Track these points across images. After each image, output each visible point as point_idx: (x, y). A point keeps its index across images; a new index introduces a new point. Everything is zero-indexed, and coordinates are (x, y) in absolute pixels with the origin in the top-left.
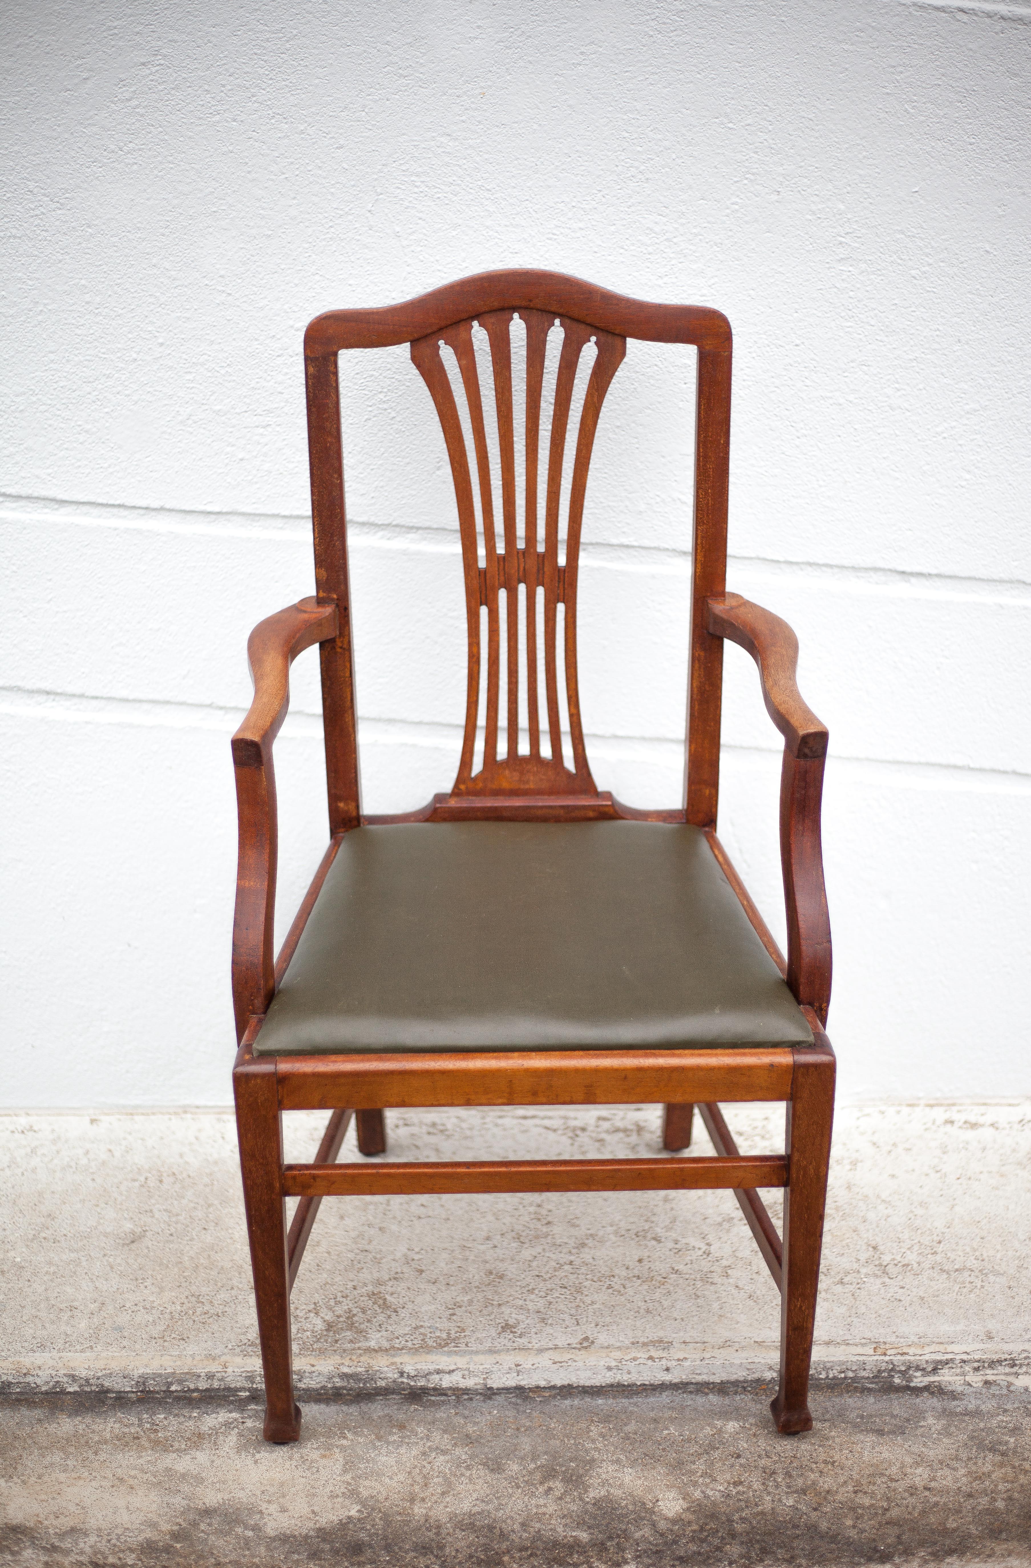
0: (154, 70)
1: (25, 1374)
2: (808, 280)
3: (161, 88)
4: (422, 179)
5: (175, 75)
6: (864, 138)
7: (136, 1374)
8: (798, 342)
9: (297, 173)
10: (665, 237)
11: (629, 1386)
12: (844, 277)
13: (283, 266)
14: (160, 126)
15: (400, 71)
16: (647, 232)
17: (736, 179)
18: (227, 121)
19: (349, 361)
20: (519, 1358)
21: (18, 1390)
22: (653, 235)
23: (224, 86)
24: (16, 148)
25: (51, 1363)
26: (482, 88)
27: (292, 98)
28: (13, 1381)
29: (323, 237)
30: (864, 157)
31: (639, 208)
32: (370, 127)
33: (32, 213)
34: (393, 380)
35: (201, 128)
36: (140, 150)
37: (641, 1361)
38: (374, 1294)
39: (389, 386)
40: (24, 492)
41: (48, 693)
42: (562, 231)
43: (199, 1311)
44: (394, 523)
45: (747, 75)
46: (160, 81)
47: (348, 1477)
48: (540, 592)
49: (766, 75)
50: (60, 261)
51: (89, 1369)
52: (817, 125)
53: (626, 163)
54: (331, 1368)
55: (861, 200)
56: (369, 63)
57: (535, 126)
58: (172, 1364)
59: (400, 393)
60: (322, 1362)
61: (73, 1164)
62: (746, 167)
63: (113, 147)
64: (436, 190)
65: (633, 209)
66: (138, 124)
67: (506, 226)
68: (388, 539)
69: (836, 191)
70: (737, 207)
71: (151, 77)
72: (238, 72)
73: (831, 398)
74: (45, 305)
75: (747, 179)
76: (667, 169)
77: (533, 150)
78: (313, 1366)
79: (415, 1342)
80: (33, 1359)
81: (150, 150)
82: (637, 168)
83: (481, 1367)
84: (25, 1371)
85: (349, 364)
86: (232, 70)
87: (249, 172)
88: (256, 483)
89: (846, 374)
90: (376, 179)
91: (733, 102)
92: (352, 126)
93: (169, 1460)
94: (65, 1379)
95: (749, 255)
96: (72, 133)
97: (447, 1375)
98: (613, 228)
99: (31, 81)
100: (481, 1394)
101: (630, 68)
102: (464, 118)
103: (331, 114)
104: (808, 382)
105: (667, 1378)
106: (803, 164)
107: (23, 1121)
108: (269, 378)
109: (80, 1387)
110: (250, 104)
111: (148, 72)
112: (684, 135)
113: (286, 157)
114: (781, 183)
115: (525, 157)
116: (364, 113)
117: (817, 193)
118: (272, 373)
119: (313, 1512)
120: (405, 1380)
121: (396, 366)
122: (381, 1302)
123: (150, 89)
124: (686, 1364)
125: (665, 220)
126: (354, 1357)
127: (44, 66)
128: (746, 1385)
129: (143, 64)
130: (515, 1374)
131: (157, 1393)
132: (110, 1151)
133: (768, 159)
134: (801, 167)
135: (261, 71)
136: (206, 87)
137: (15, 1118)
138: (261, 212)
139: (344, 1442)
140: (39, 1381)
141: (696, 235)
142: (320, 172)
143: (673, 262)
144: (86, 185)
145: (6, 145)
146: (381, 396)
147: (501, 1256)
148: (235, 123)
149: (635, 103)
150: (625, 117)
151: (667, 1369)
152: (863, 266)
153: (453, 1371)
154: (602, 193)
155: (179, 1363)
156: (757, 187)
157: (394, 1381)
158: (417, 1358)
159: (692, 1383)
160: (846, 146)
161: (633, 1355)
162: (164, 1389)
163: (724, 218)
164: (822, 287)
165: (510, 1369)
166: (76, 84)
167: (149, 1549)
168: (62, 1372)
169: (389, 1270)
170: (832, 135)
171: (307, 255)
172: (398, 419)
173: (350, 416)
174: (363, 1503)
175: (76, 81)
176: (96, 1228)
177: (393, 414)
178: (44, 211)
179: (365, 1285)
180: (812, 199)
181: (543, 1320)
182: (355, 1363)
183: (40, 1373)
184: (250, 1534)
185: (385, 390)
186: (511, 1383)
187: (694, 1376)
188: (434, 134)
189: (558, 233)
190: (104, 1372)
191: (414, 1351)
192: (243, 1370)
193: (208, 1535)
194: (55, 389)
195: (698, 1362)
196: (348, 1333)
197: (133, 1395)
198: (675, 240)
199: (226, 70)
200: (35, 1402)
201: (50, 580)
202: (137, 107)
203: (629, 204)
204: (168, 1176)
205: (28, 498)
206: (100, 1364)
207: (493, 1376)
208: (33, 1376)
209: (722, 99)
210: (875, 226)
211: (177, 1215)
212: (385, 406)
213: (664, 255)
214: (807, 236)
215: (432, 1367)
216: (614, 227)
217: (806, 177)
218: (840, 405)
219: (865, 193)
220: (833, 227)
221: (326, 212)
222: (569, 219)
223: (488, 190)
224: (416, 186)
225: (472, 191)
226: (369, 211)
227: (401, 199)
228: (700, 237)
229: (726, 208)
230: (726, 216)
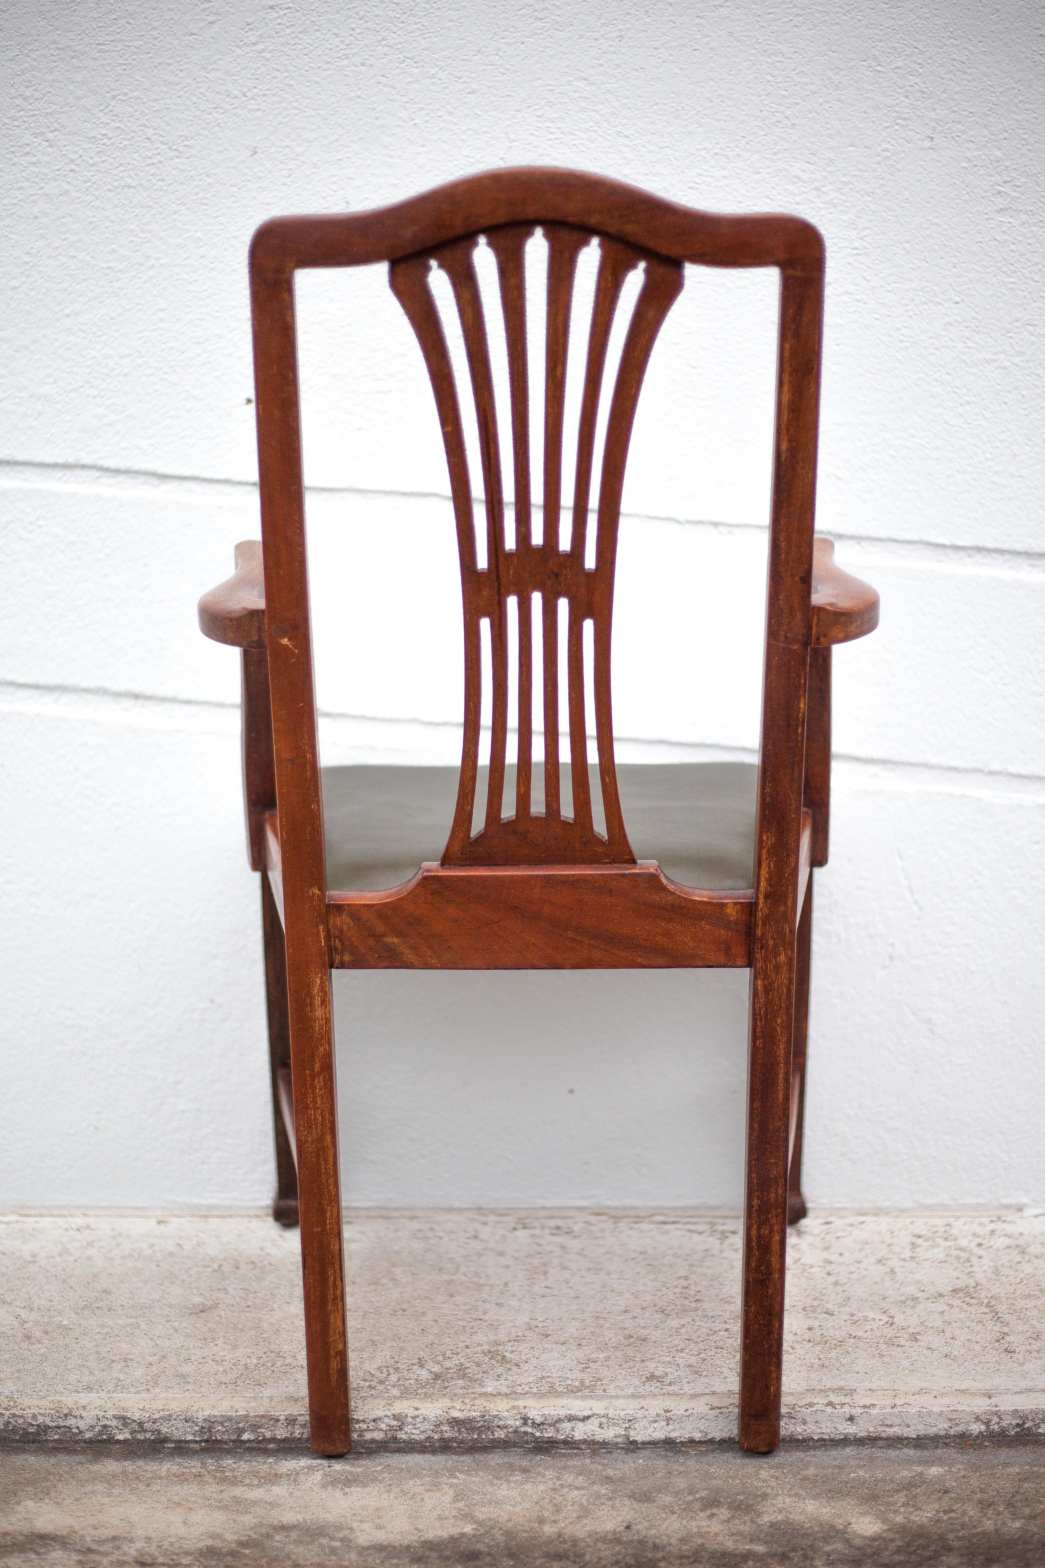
0: (282, 13)
1: (66, 1415)
2: (966, 233)
3: (288, 31)
4: (557, 126)
5: (303, 18)
6: (1019, 81)
7: (201, 1415)
8: (957, 299)
9: (427, 118)
10: (813, 186)
11: (804, 1440)
12: (1004, 229)
14: (287, 71)
15: (536, 14)
16: (794, 180)
17: (886, 125)
18: (356, 66)
20: (669, 1403)
21: (56, 1437)
22: (801, 184)
23: (353, 29)
24: (136, 94)
25: (98, 1403)
26: (620, 30)
27: (423, 42)
28: (51, 1424)
30: (1020, 101)
31: (785, 155)
32: (504, 71)
33: (149, 161)
35: (328, 73)
36: (264, 95)
37: (819, 1407)
38: (490, 1352)
40: (123, 465)
41: (136, 696)
42: (704, 179)
43: (279, 1364)
45: (895, 16)
46: (288, 24)
47: (461, 1505)
49: (914, 17)
50: (176, 212)
51: (144, 1409)
52: (970, 68)
53: (771, 107)
54: (439, 1412)
55: (1019, 146)
56: (503, 5)
57: (676, 71)
60: (429, 1405)
61: (136, 1254)
62: (897, 112)
63: (236, 92)
65: (779, 156)
66: (263, 69)
67: (646, 174)
69: (992, 137)
70: (888, 154)
71: (279, 21)
72: (368, 14)
73: (995, 361)
74: (157, 259)
75: (897, 124)
76: (815, 115)
77: (673, 95)
78: (417, 1409)
79: (542, 1388)
80: (77, 1399)
81: (274, 95)
82: (782, 113)
83: (622, 1413)
84: (66, 1411)
86: (362, 13)
87: (377, 118)
89: (1010, 335)
90: (509, 126)
91: (881, 44)
92: (485, 70)
93: (237, 1491)
94: (114, 1423)
95: (903, 204)
96: (194, 79)
97: (581, 1424)
98: (758, 177)
99: (155, 25)
100: (622, 1448)
101: (773, 10)
102: (601, 62)
103: (464, 57)
104: (970, 344)
105: (851, 1430)
106: (956, 109)
107: (79, 1221)
109: (131, 1433)
110: (380, 48)
111: (276, 15)
112: (830, 78)
113: (416, 103)
114: (934, 129)
115: (666, 101)
116: (497, 57)
117: (972, 139)
119: (417, 1529)
120: (529, 1430)
122: (499, 1358)
123: (277, 33)
124: (874, 1411)
125: (812, 167)
126: (467, 1400)
127: (169, 9)
128: (948, 1441)
129: (271, 7)
130: (664, 1423)
131: (226, 1443)
132: (179, 1245)
133: (919, 103)
134: (954, 112)
135: (392, 14)
136: (335, 31)
137: (70, 1219)
138: (389, 160)
139: (455, 1481)
140: (82, 1425)
141: (846, 183)
142: (451, 118)
143: (822, 213)
144: (206, 132)
145: (126, 91)
147: (642, 1325)
148: (363, 68)
149: (780, 46)
150: (769, 60)
151: (851, 1419)
152: (1024, 217)
153: (588, 1417)
154: (746, 140)
156: (909, 133)
157: (516, 1432)
158: (543, 1402)
159: (881, 1439)
160: (1001, 89)
161: (808, 1400)
162: (234, 1437)
163: (875, 166)
164: (981, 239)
165: (658, 1415)
166: (201, 28)
167: (211, 1552)
168: (111, 1413)
169: (509, 1334)
170: (985, 79)
174: (481, 1523)
175: (202, 24)
176: (159, 1301)
178: (162, 159)
179: (479, 1345)
180: (967, 145)
181: (697, 1372)
182: (469, 1407)
183: (84, 1414)
184: (338, 1544)
186: (659, 1435)
187: (884, 1428)
188: (570, 79)
189: (700, 181)
190: (162, 1413)
191: (541, 1395)
193: (285, 1544)
194: (163, 350)
195: (888, 1410)
196: (460, 1382)
197: (196, 1446)
198: (824, 189)
199: (357, 13)
200: (76, 1451)
201: (146, 565)
202: (263, 50)
203: (775, 150)
204: (247, 1264)
205: (127, 472)
206: (159, 1405)
207: (637, 1425)
208: (76, 1417)
209: (870, 41)
210: (1035, 175)
211: (256, 1292)
213: (813, 205)
214: (963, 185)
215: (562, 1413)
217: (960, 123)
218: (1006, 368)
219: (1024, 139)
220: (992, 176)
221: (456, 160)
222: (712, 167)
223: (626, 136)
224: (552, 133)
225: (609, 138)
226: (502, 159)
227: (535, 147)
228: (851, 186)
229: (879, 155)
230: (878, 163)
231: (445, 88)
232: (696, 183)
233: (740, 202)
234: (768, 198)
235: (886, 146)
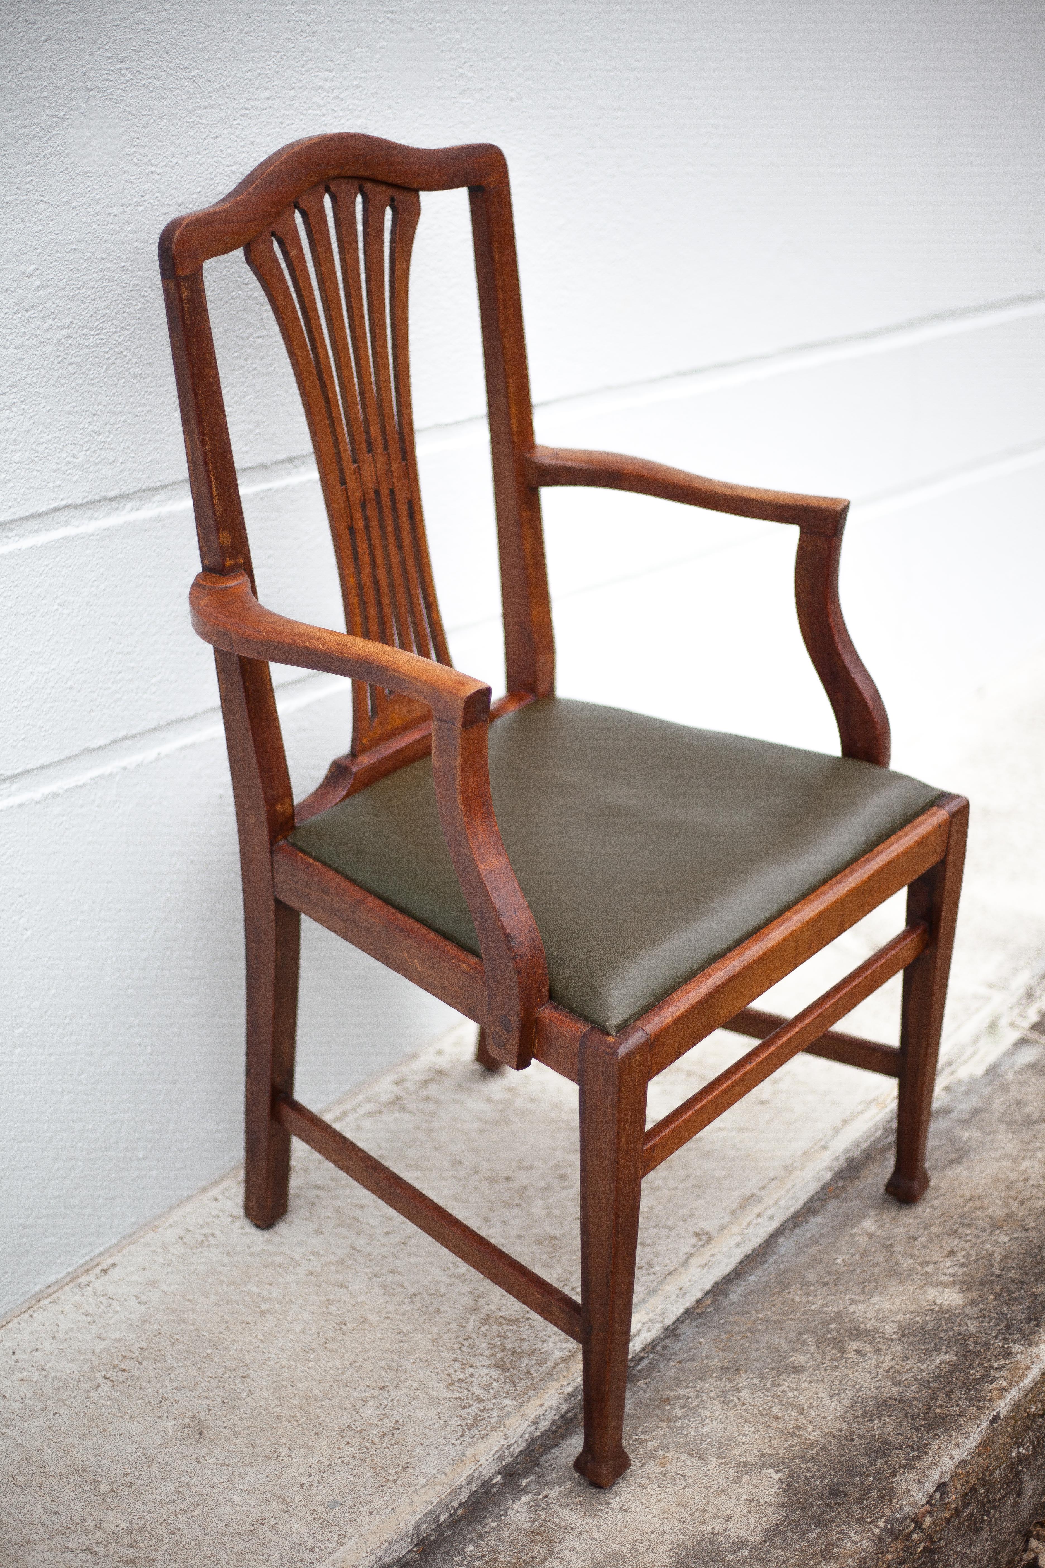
4: (127, 66)
7: (410, 1527)
10: (334, 95)
13: (7, 200)
16: (319, 91)
17: (381, 21)
19: (82, 302)
29: (43, 154)
32: (73, 10)
34: (125, 315)
38: (485, 1320)
39: (122, 323)
42: (253, 103)
43: (374, 1438)
44: (144, 487)
47: (715, 1460)
51: (368, 1555)
53: (296, 17)
54: (557, 1396)
58: (433, 1493)
59: (132, 329)
60: (546, 1396)
64: (141, 77)
65: (306, 68)
67: (206, 107)
68: (138, 509)
69: (452, 20)
75: (388, 18)
76: (328, 19)
77: (219, 15)
78: (542, 1405)
82: (305, 21)
83: (657, 1310)
85: (83, 306)
88: (9, 481)
90: (85, 73)
92: (56, 10)
98: (292, 92)
100: (664, 1337)
108: (8, 344)
115: (214, 23)
117: (439, 25)
118: (10, 338)
119: (750, 1500)
121: (126, 297)
124: (780, 1204)
125: (332, 75)
126: (565, 1373)
128: (819, 1196)
130: (682, 1299)
131: (429, 1535)
132: (23, 1380)
141: (357, 87)
142: (31, 73)
146: (116, 337)
154: (280, 54)
155: (438, 1488)
156: (397, 26)
159: (788, 1220)
161: (746, 1221)
162: (435, 1526)
163: (377, 65)
165: (675, 1297)
171: (29, 179)
172: (134, 361)
173: (89, 369)
174: (767, 1465)
176: (143, 1448)
177: (129, 356)
179: (466, 1318)
180: (436, 32)
184: (745, 1552)
185: (119, 329)
186: (679, 1310)
187: (788, 1212)
188: (132, 10)
189: (249, 106)
190: (383, 1547)
192: (493, 1452)
195: (787, 1197)
196: (526, 1360)
197: (412, 1554)
198: (342, 96)
203: (303, 62)
204: (121, 1361)
206: (374, 1542)
207: (667, 1314)
211: (196, 1384)
212: (121, 348)
213: (335, 114)
216: (293, 91)
219: (473, 19)
220: (454, 59)
221: (42, 122)
222: (257, 89)
223: (187, 68)
224: (122, 75)
225: (172, 72)
227: (111, 93)
230: (378, 62)
231: (22, 38)
233: (282, 123)
234: (302, 113)
235: (382, 43)
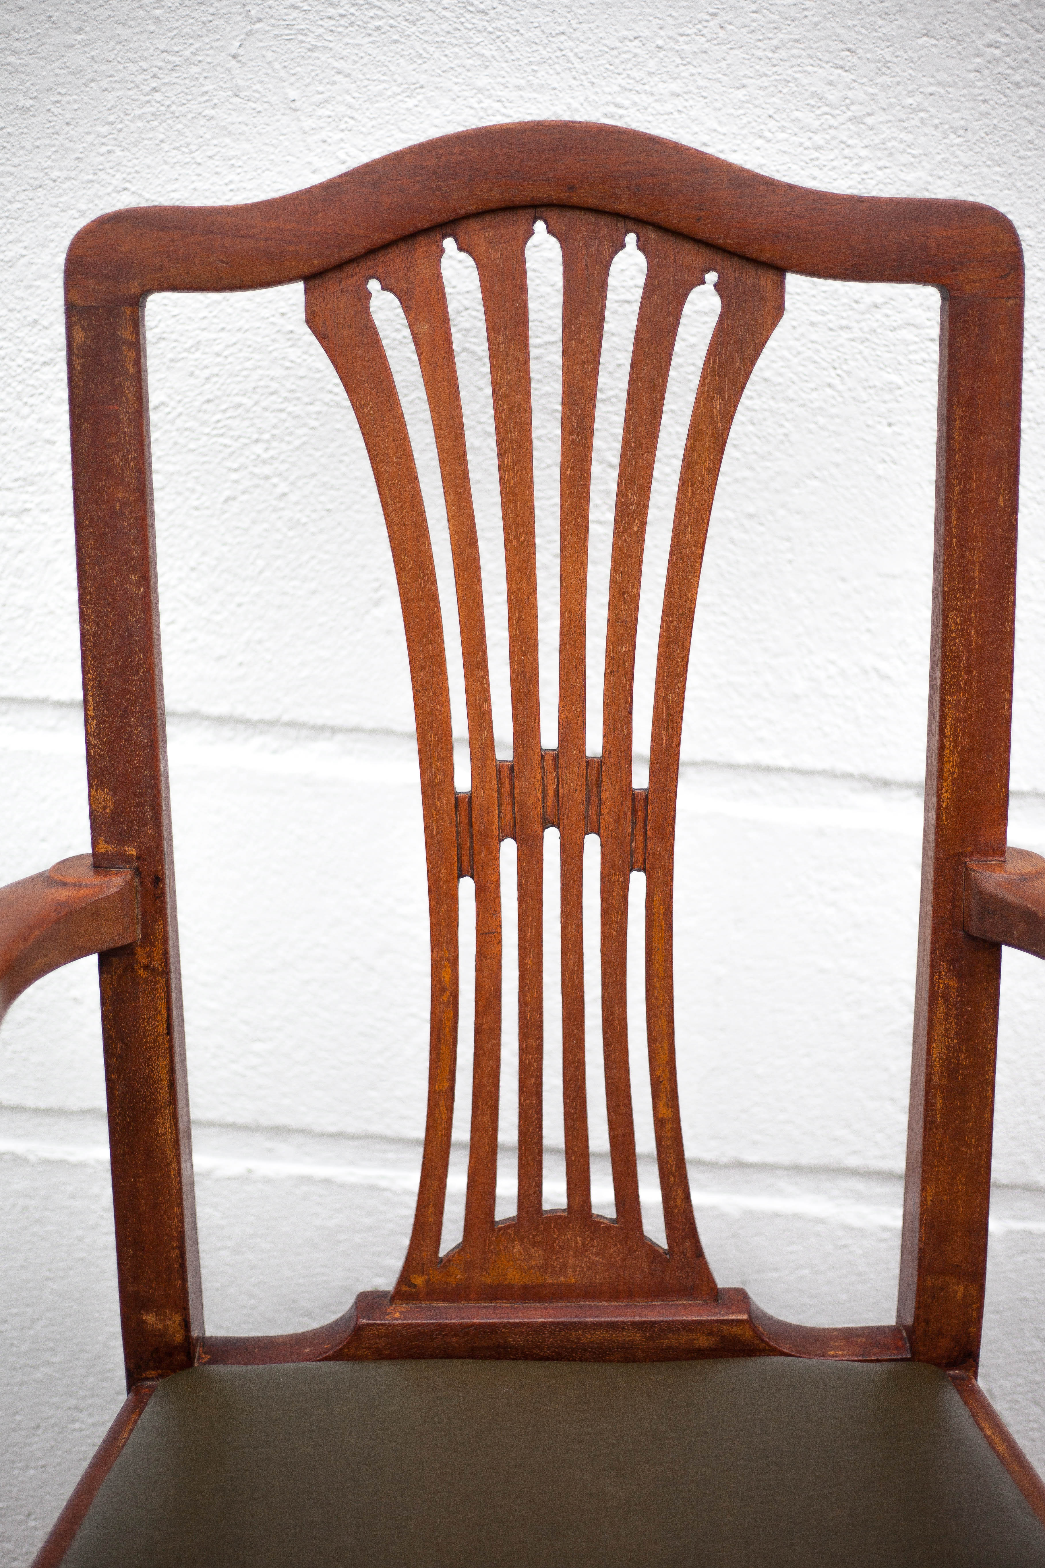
10: (849, 114)
13: (54, 174)
16: (812, 102)
19: (192, 374)
22: (826, 109)
29: (138, 112)
31: (795, 52)
34: (283, 416)
39: (275, 427)
42: (636, 98)
48: (592, 845)
59: (297, 443)
64: (372, 13)
65: (783, 53)
67: (519, 88)
68: (275, 752)
70: (997, 52)
85: (192, 381)
95: (1022, 153)
98: (741, 94)
108: (26, 410)
118: (31, 401)
121: (288, 385)
125: (848, 77)
138: (11, 59)
141: (914, 110)
143: (866, 167)
146: (258, 449)
154: (718, 20)
163: (972, 75)
171: (104, 149)
172: (293, 498)
173: (193, 491)
177: (283, 488)
185: (266, 436)
189: (627, 103)
198: (869, 120)
203: (775, 42)
212: (266, 470)
213: (847, 152)
216: (743, 91)
221: (145, 59)
222: (651, 74)
226: (234, 57)
227: (301, 31)
228: (922, 115)
229: (978, 55)
230: (977, 71)
232: (617, 106)
235: (992, 36)
